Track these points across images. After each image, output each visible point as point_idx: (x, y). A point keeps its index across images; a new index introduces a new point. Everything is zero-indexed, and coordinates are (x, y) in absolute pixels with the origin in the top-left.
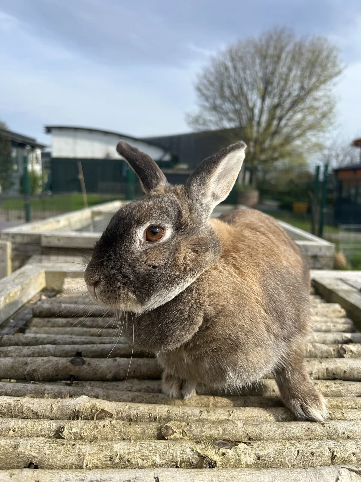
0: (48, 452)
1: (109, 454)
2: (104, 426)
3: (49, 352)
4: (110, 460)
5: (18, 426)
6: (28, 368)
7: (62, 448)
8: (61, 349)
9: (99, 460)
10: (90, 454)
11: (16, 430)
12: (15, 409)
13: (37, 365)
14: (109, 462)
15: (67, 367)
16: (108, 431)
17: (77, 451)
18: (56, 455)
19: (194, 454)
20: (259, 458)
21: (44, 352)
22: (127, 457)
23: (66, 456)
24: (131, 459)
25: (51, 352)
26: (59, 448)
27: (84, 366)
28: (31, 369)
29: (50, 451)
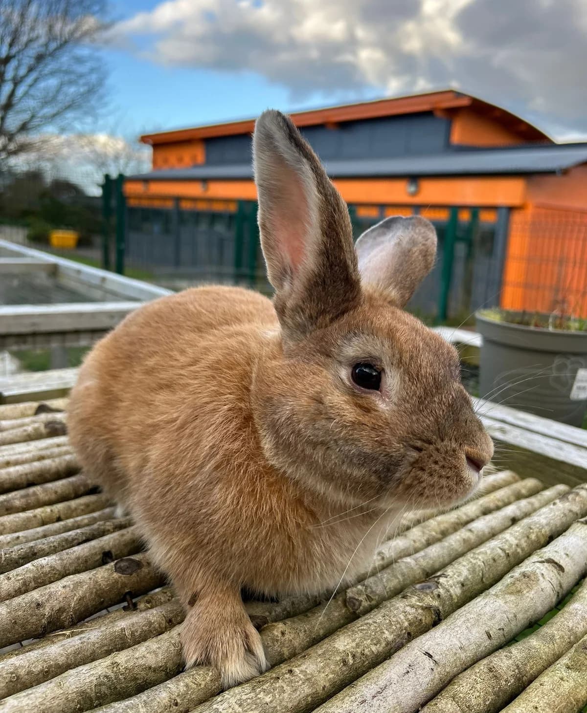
0: (268, 699)
1: (338, 658)
2: (283, 634)
3: (53, 570)
4: (344, 665)
5: (176, 694)
6: (47, 611)
7: (280, 683)
8: (73, 557)
9: (333, 672)
10: (319, 672)
11: (179, 701)
12: (120, 679)
13: (61, 599)
14: (344, 669)
15: (116, 582)
16: (291, 638)
17: (302, 677)
18: (281, 697)
19: (416, 610)
20: (463, 585)
21: (46, 574)
22: (359, 650)
23: (294, 691)
24: (364, 650)
25: (58, 570)
26: (277, 686)
27: (143, 569)
28: (52, 610)
29: (269, 696)
